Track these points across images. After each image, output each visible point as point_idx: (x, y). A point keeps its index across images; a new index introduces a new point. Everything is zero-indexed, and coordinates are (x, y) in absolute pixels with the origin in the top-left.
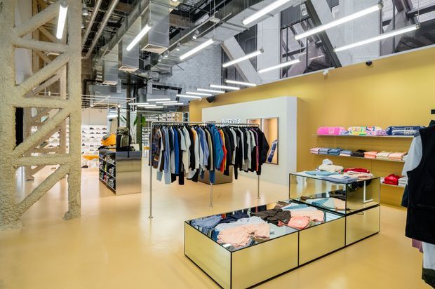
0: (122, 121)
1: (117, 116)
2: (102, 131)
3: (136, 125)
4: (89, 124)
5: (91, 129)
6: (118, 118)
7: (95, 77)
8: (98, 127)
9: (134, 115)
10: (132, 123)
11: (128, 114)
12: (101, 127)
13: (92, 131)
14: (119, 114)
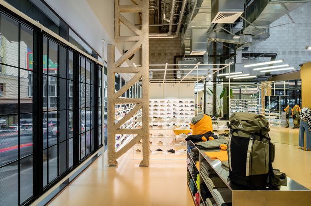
0: (208, 94)
1: (203, 89)
2: (189, 105)
3: (222, 99)
4: (179, 98)
5: (180, 102)
6: (205, 92)
7: (184, 53)
8: (186, 100)
9: (220, 87)
10: (218, 97)
11: (215, 87)
12: (189, 100)
13: (181, 104)
14: (205, 88)
